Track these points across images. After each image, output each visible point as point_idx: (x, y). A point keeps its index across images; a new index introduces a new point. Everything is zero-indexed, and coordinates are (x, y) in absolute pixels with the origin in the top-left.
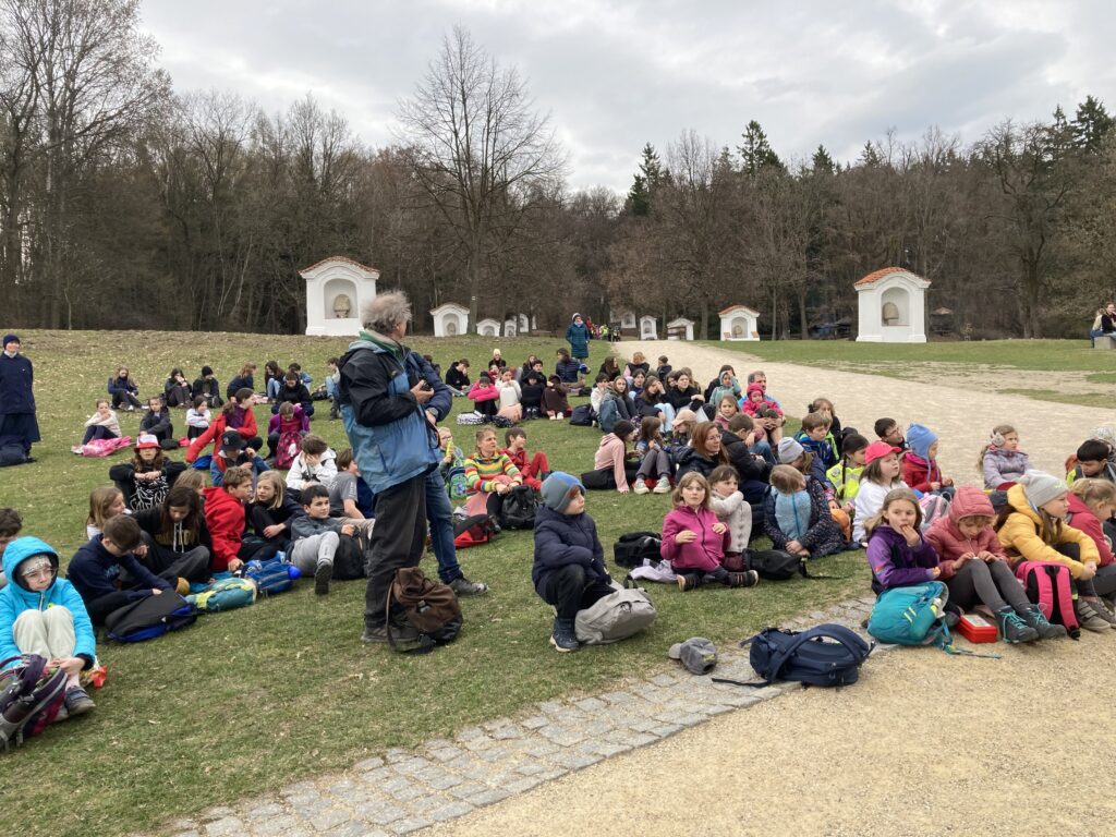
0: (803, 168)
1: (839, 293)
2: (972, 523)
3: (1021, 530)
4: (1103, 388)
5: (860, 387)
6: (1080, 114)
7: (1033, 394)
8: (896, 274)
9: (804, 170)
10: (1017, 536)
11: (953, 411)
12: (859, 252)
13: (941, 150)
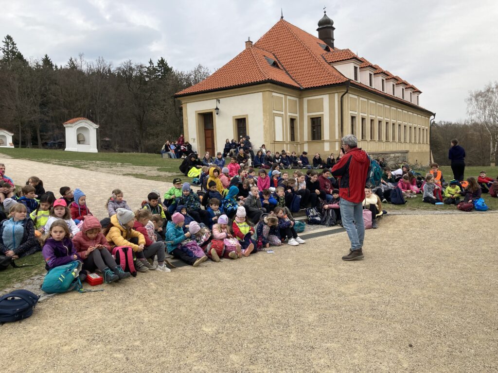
0: (37, 64)
1: (58, 127)
2: (91, 232)
3: (115, 234)
4: (163, 174)
5: (61, 172)
6: (159, 64)
7: (137, 176)
8: (84, 121)
9: (38, 65)
10: (113, 237)
11: (102, 183)
12: (68, 109)
13: (104, 68)
